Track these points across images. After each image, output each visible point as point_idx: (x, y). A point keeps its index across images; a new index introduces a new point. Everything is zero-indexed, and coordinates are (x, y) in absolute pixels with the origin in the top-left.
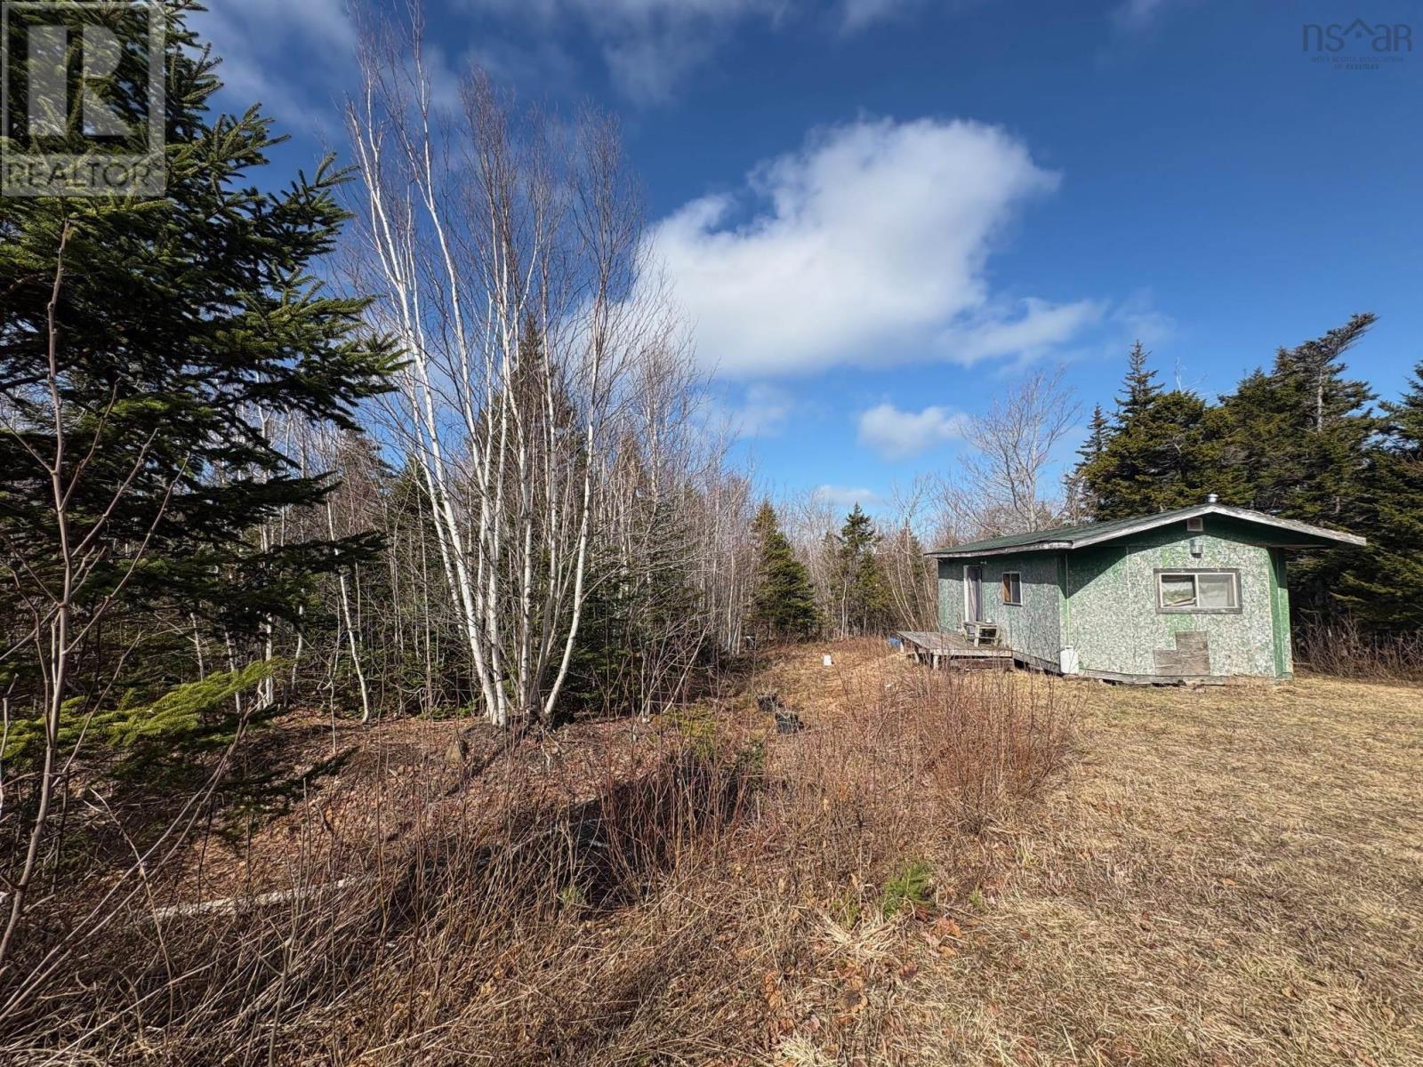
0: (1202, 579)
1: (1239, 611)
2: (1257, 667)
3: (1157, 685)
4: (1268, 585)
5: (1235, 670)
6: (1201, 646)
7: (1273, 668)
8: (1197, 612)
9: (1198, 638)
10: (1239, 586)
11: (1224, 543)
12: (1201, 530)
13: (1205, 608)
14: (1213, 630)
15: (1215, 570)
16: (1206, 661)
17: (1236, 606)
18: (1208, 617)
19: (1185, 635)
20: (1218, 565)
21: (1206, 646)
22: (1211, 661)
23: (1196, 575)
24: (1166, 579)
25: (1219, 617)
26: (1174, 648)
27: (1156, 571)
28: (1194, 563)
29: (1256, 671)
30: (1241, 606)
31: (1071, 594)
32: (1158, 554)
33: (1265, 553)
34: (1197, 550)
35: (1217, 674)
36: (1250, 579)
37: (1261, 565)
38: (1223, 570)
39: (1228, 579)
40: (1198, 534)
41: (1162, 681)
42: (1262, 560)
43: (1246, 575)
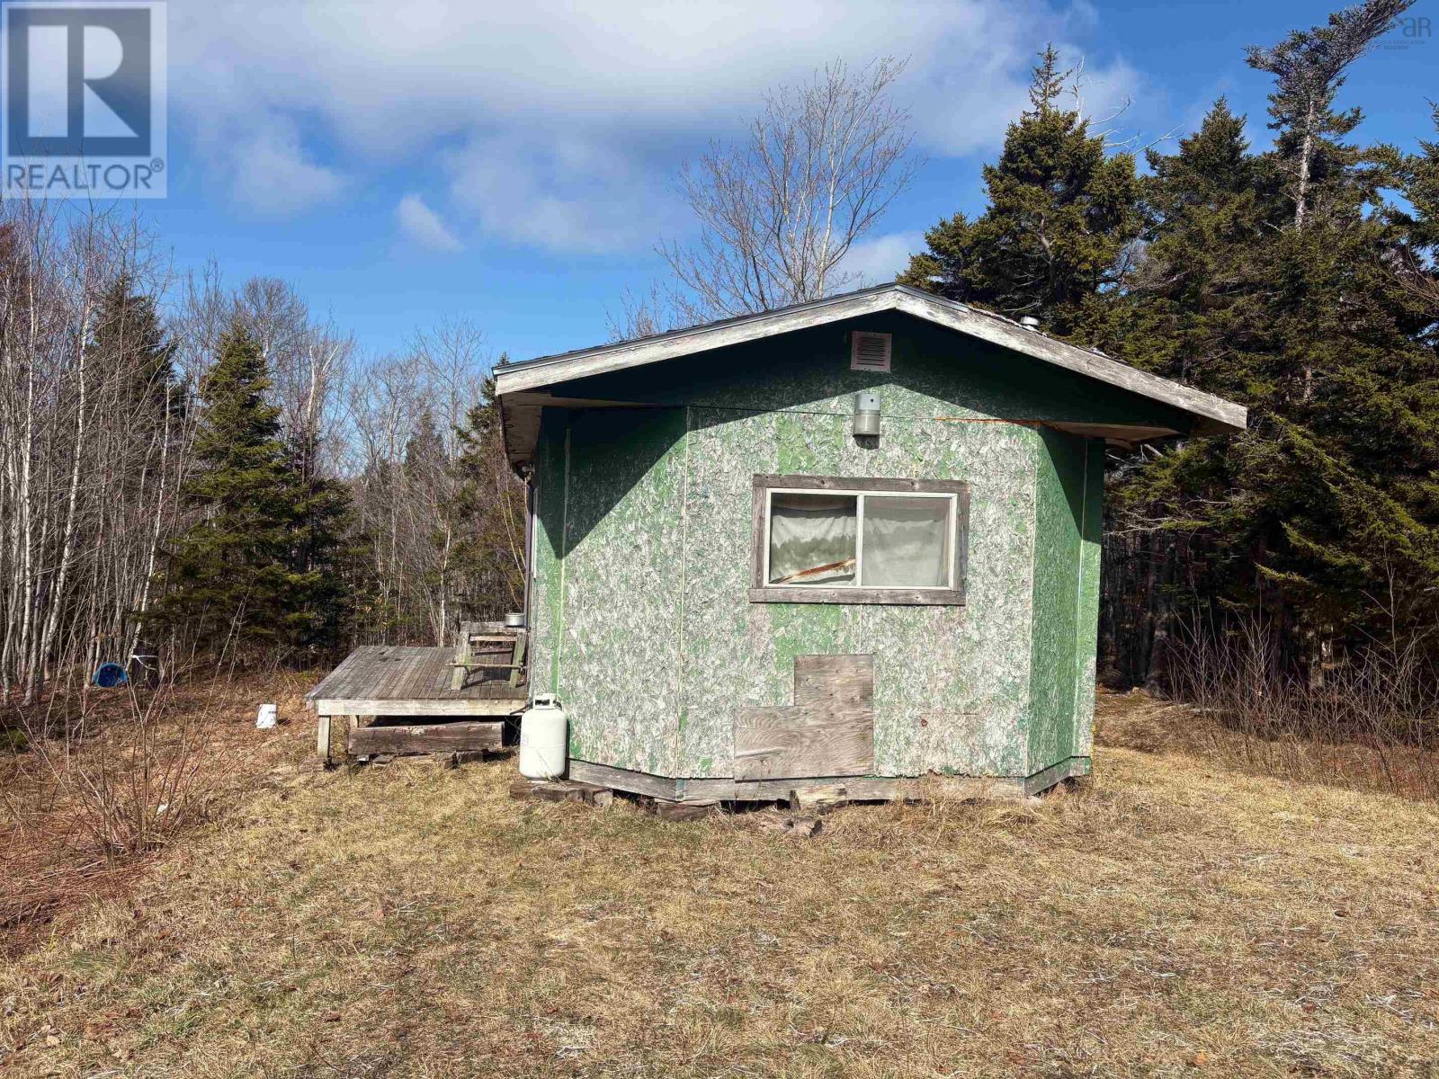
0: (874, 508)
1: (954, 600)
2: (986, 749)
3: (740, 806)
4: (1032, 530)
5: (935, 761)
6: (856, 693)
7: (1023, 755)
8: (855, 601)
9: (848, 672)
10: (964, 528)
11: (938, 408)
12: (885, 368)
13: (872, 588)
14: (888, 648)
15: (908, 485)
16: (865, 733)
17: (952, 585)
18: (881, 614)
19: (819, 664)
20: (917, 470)
21: (867, 694)
22: (878, 732)
23: (861, 496)
24: (783, 506)
25: (908, 615)
26: (788, 699)
27: (760, 482)
28: (860, 464)
29: (982, 762)
30: (962, 583)
31: (570, 547)
32: (770, 433)
33: (1032, 440)
34: (866, 428)
35: (888, 769)
36: (992, 512)
37: (1020, 474)
38: (927, 484)
39: (940, 510)
40: (875, 380)
41: (748, 792)
42: (1023, 462)
43: (984, 499)
